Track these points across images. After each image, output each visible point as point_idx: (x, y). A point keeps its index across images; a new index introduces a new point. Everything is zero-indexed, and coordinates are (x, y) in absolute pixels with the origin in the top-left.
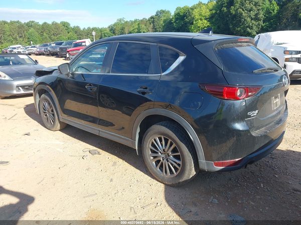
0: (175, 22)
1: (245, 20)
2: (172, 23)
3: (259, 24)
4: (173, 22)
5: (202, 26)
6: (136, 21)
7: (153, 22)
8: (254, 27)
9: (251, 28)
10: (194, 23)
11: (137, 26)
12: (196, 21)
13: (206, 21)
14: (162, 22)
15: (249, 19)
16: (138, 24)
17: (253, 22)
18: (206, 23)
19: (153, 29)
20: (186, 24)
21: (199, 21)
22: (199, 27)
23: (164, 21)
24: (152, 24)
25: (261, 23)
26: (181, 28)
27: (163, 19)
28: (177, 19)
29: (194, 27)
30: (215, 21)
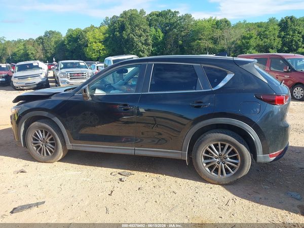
0: (68, 44)
1: (137, 45)
2: (65, 45)
3: (149, 49)
4: (65, 43)
5: (97, 49)
6: (19, 41)
7: (42, 43)
8: (146, 51)
9: (143, 52)
10: (89, 45)
11: (23, 47)
12: (90, 44)
13: (100, 44)
14: (53, 44)
15: (140, 44)
16: (24, 45)
17: (144, 46)
18: (101, 46)
19: (43, 50)
20: (80, 46)
21: (94, 44)
22: (94, 50)
23: (56, 43)
24: (41, 45)
25: (151, 47)
26: (75, 50)
27: (54, 40)
28: (69, 41)
29: (90, 50)
30: (109, 44)
